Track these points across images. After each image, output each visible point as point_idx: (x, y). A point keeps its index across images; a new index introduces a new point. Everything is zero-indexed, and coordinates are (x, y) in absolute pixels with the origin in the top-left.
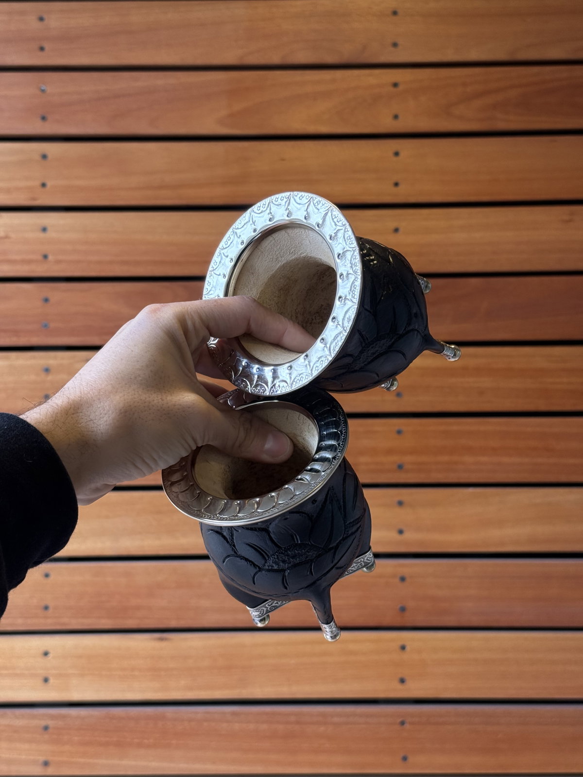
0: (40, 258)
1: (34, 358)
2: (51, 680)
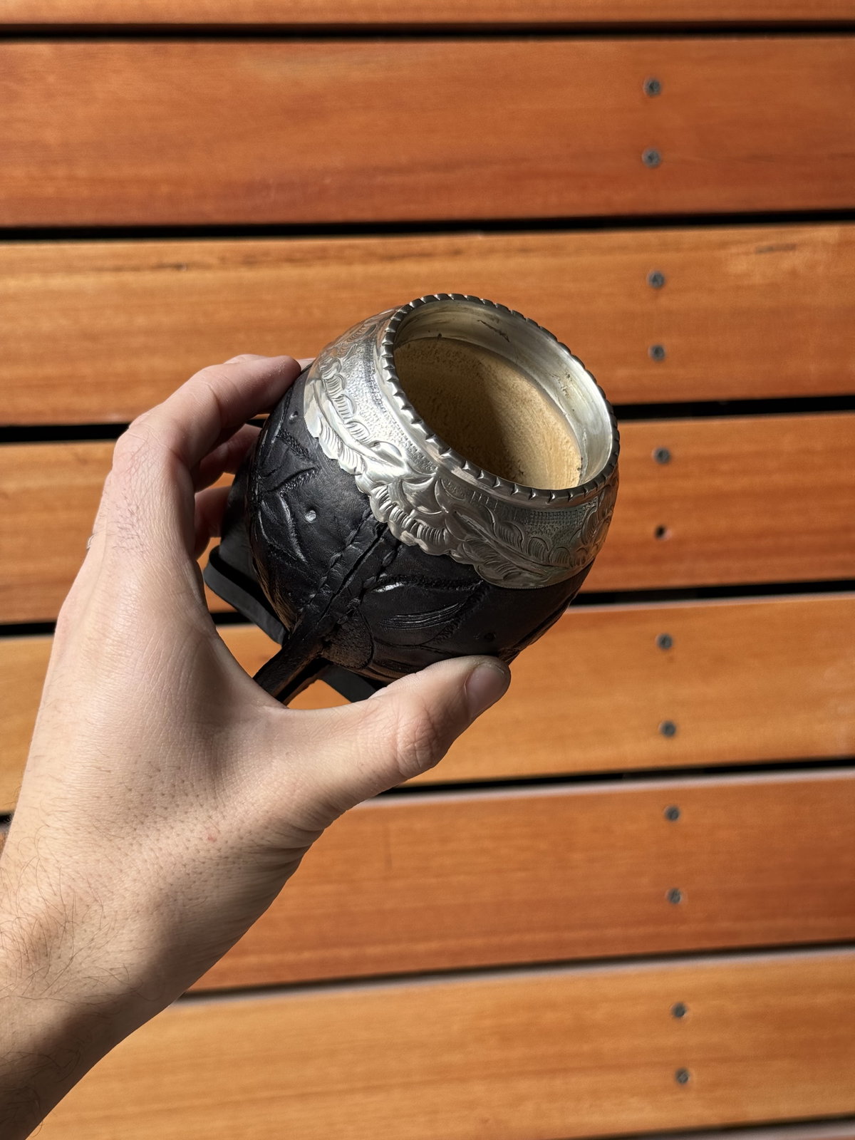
1: (623, 248)
2: (694, 1077)
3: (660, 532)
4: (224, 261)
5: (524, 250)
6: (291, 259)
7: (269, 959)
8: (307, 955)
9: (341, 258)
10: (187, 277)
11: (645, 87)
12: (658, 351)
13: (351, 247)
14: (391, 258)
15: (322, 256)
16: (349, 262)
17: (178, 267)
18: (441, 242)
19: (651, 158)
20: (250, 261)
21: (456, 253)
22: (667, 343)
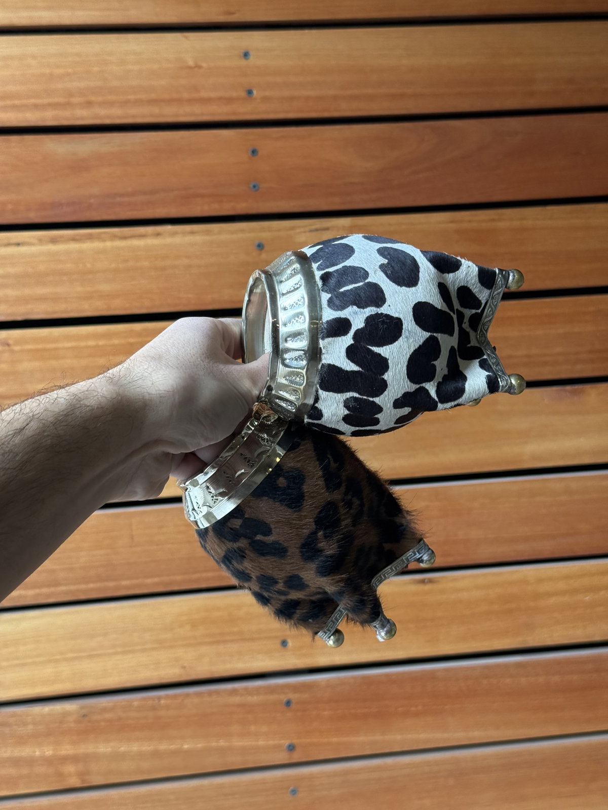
0: (243, 94)
1: (242, 231)
2: (290, 644)
4: (41, 241)
5: (192, 233)
6: (74, 239)
7: (72, 588)
8: (91, 586)
9: (99, 238)
10: (23, 249)
11: (250, 152)
13: (105, 233)
14: (125, 238)
15: (90, 238)
16: (104, 240)
17: (18, 244)
18: (150, 229)
19: (254, 187)
20: (54, 241)
21: (158, 235)
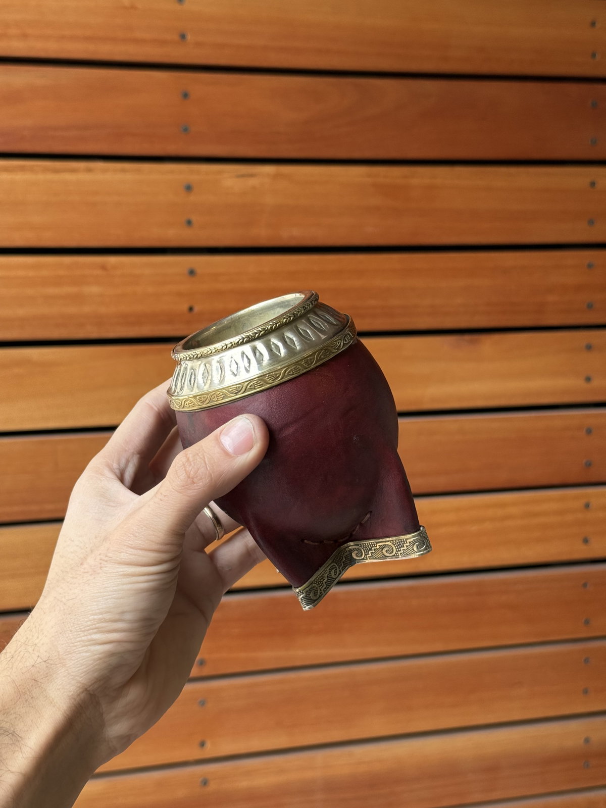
0: (176, 37)
1: (173, 172)
3: (191, 309)
6: (7, 170)
11: (181, 95)
12: (189, 223)
13: (37, 165)
14: (56, 171)
16: (36, 173)
18: (82, 164)
21: (89, 170)
22: (194, 218)
